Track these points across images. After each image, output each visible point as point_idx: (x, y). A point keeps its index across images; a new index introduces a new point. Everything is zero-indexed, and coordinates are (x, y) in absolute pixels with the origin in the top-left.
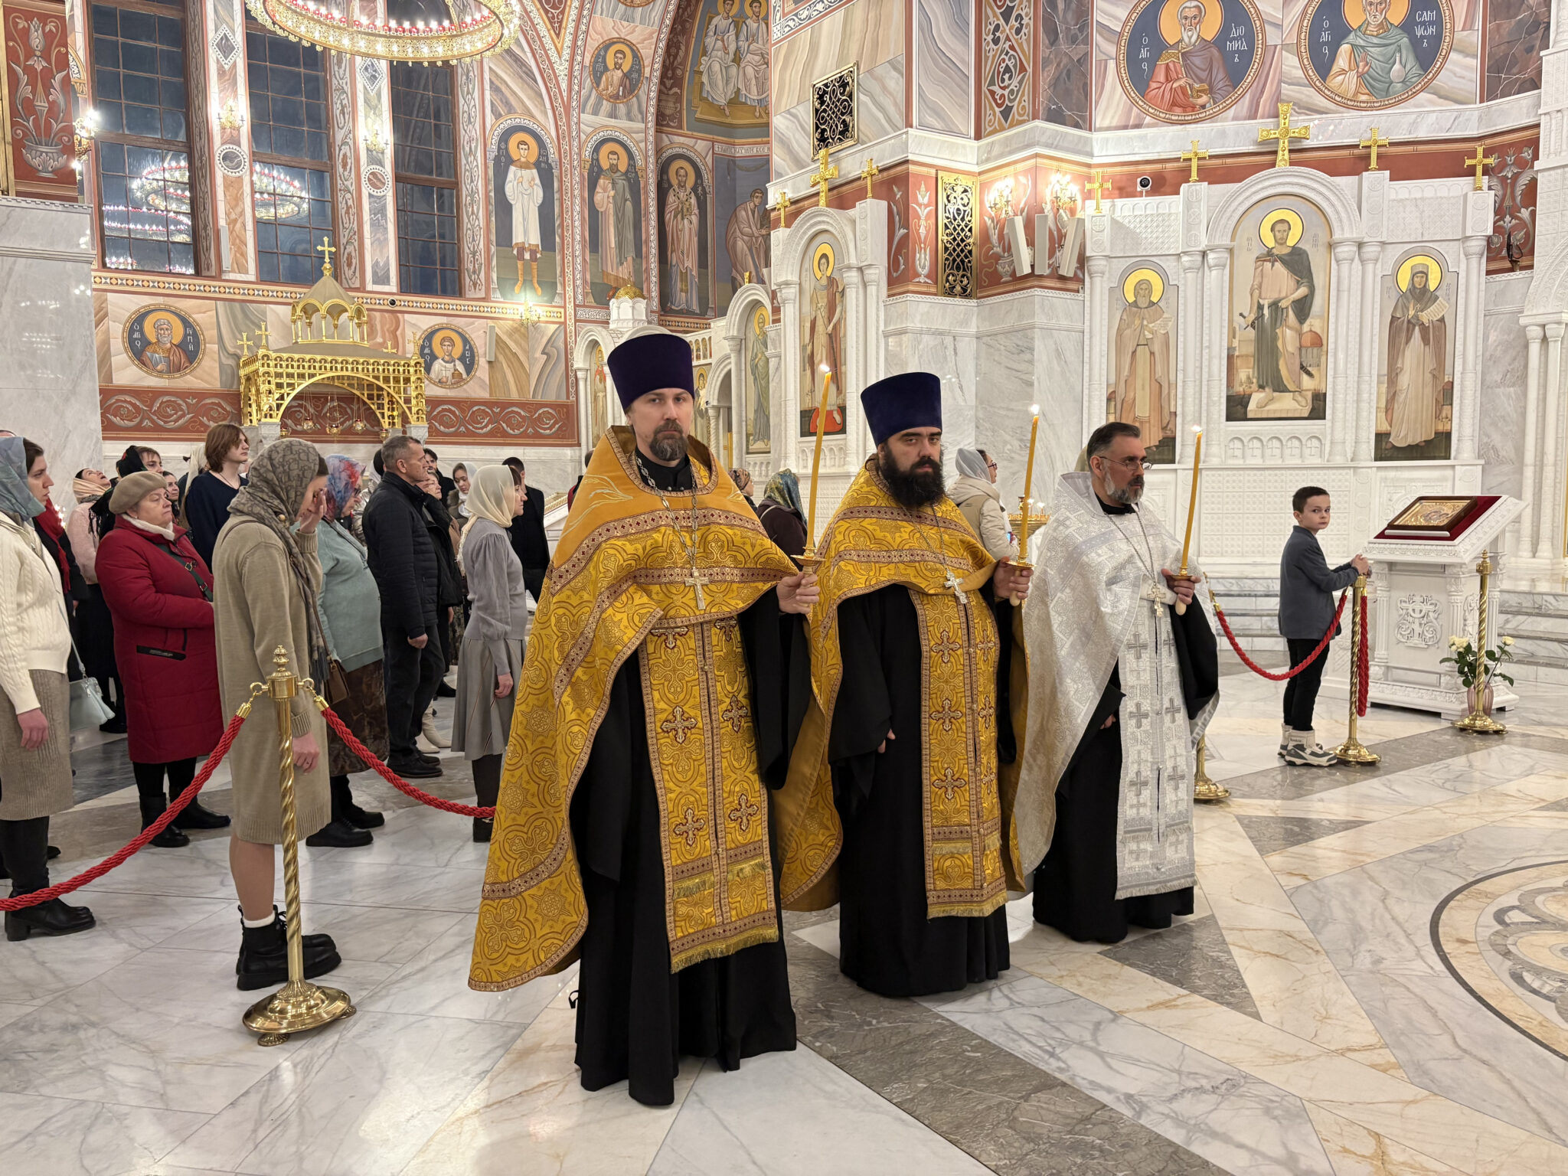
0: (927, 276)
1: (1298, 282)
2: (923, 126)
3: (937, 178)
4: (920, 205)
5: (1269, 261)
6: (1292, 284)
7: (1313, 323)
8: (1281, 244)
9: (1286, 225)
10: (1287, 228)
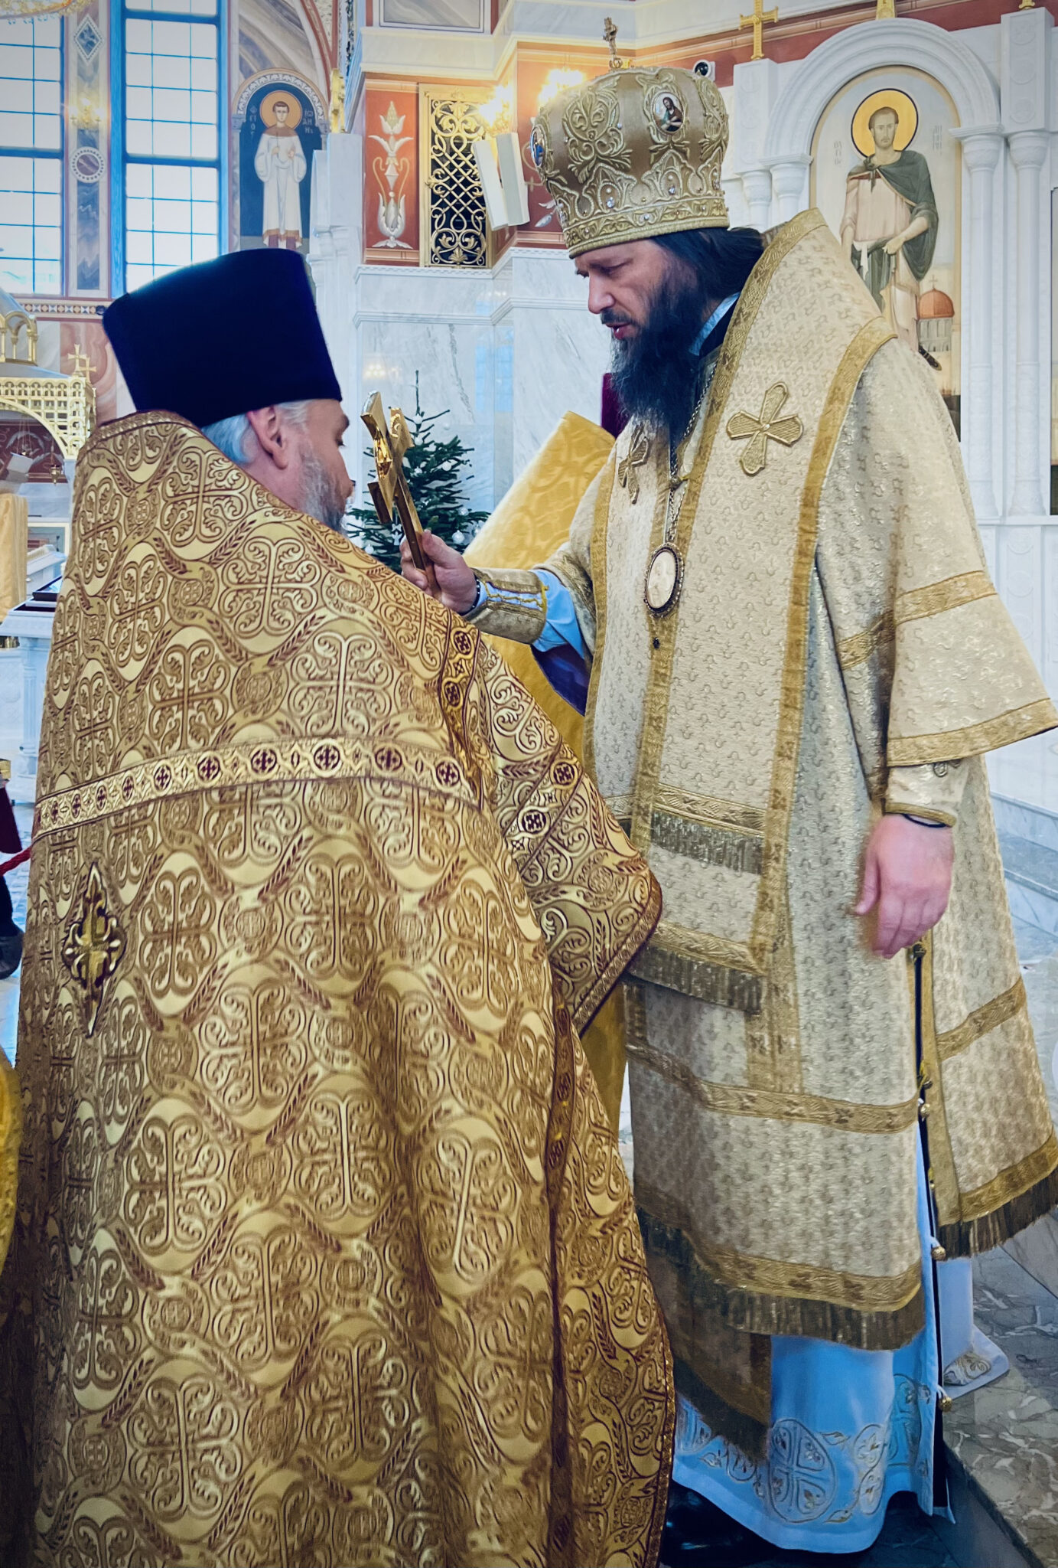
0: (401, 239)
1: (912, 209)
2: (390, 21)
3: (417, 95)
4: (386, 137)
5: (867, 177)
6: (903, 211)
7: (937, 277)
8: (885, 148)
9: (891, 117)
10: (892, 121)
